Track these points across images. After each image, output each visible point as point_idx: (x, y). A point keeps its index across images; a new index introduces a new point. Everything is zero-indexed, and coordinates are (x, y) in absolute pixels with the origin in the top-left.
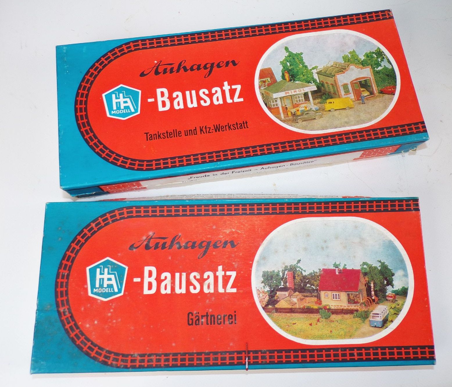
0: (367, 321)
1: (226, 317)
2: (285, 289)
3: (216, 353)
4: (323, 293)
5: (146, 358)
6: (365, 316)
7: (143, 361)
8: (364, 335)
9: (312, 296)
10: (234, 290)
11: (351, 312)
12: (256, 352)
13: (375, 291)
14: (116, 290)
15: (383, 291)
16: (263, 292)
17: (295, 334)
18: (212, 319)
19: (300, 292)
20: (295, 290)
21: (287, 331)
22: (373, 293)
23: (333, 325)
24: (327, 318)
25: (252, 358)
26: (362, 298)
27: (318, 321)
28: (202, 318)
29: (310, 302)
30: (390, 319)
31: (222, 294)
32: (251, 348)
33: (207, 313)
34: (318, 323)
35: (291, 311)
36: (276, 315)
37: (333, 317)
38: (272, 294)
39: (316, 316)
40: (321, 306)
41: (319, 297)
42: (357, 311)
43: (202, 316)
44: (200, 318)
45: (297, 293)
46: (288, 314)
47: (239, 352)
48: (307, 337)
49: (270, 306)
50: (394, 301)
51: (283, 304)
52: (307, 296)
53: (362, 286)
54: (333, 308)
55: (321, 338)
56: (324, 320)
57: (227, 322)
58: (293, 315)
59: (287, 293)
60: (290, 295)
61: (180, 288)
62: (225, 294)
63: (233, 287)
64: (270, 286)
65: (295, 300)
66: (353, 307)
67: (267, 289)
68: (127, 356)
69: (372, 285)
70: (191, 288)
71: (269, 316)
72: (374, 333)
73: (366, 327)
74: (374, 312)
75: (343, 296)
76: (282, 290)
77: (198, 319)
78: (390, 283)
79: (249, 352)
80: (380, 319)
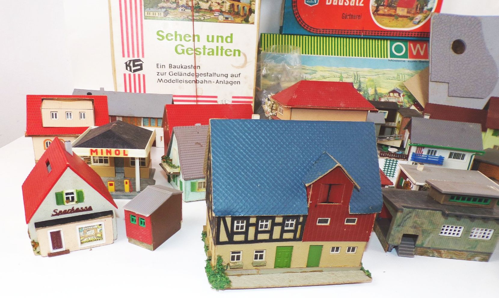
0: (412, 22)
1: (358, 16)
2: (383, 5)
3: (351, 30)
4: (398, 8)
5: (325, 31)
6: (412, 19)
7: (323, 31)
8: (409, 27)
9: (393, 9)
10: (363, 5)
11: (406, 17)
12: (366, 31)
13: (420, 9)
14: (315, 2)
15: (423, 8)
16: (374, 6)
17: (383, 25)
18: (352, 16)
19: (389, 7)
20: (387, 6)
21: (380, 23)
22: (418, 9)
23: (398, 22)
24: (397, 19)
25: (364, 33)
26: (413, 11)
27: (393, 20)
28: (348, 16)
29: (392, 12)
30: (422, 21)
31: (358, 6)
32: (364, 29)
33: (350, 14)
34: (393, 21)
35: (383, 15)
36: (377, 16)
37: (400, 19)
38: (377, 7)
39: (392, 18)
40: (396, 14)
41: (396, 10)
42: (409, 17)
43: (348, 15)
44: (347, 16)
45: (388, 8)
46: (382, 17)
47: (360, 31)
48: (387, 26)
49: (376, 13)
50: (425, 13)
51: (381, 12)
52: (391, 9)
53: (415, 6)
54: (400, 15)
55: (392, 27)
56: (395, 20)
57: (357, 18)
58: (384, 17)
59: (383, 7)
60: (385, 8)
61: (341, 3)
62: (359, 6)
63: (362, 3)
64: (377, 4)
65: (386, 10)
66: (408, 15)
67: (376, 5)
68: (318, 29)
69: (419, 6)
70: (345, 3)
71: (374, 17)
72: (413, 26)
73: (411, 24)
74: (416, 17)
75: (406, 10)
76: (382, 6)
77: (346, 17)
78: (426, 5)
79: (364, 31)
80: (417, 21)
